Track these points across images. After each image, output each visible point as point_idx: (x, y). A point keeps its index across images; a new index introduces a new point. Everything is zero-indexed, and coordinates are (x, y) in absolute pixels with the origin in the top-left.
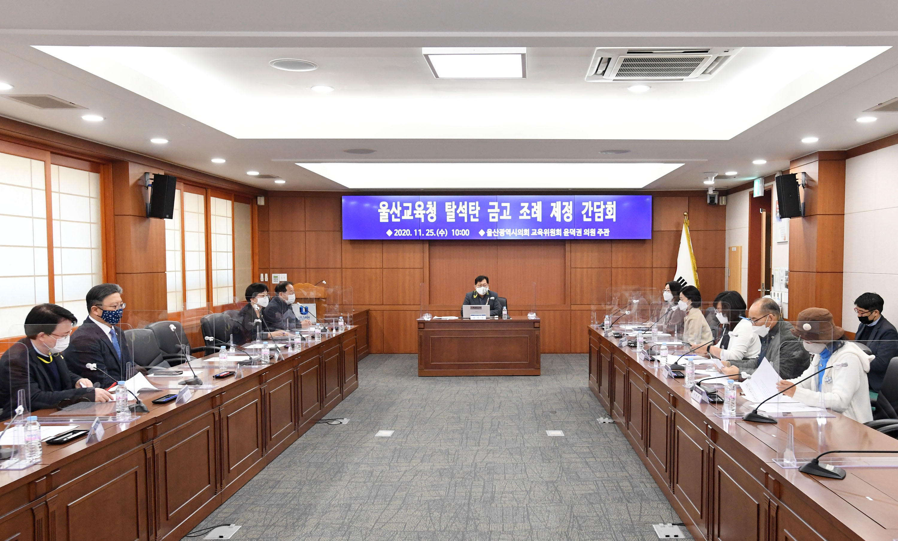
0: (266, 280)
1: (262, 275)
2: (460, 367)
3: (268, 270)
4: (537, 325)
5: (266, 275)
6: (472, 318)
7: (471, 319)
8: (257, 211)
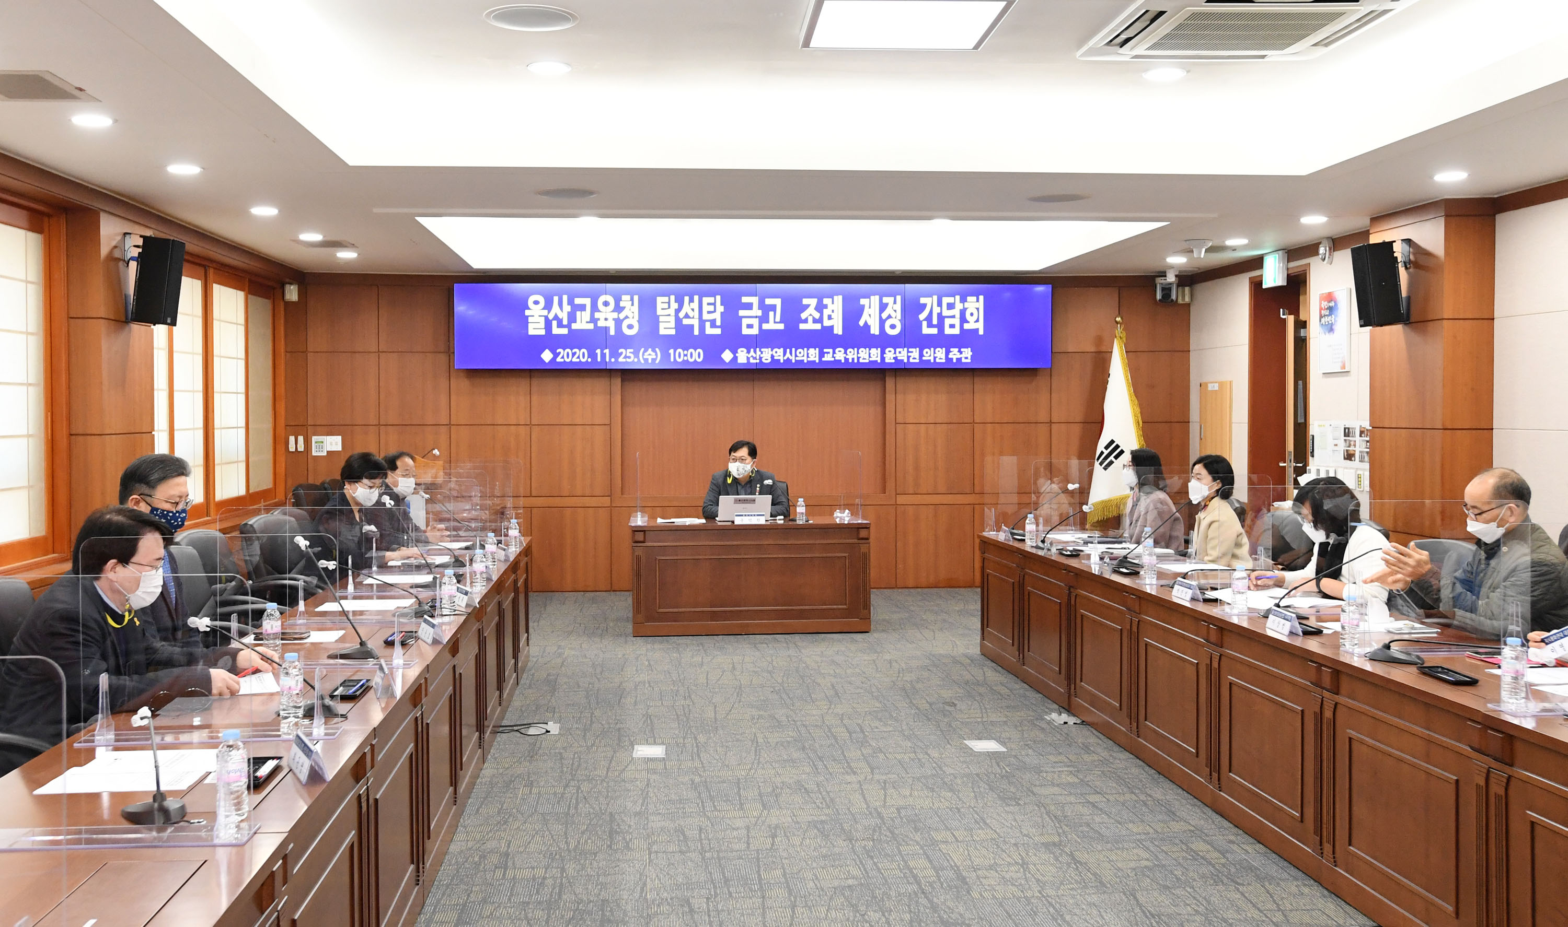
0: (301, 448)
1: (292, 439)
2: (714, 616)
3: (305, 429)
4: (863, 534)
5: (301, 439)
6: (738, 521)
7: (736, 523)
8: (282, 312)
